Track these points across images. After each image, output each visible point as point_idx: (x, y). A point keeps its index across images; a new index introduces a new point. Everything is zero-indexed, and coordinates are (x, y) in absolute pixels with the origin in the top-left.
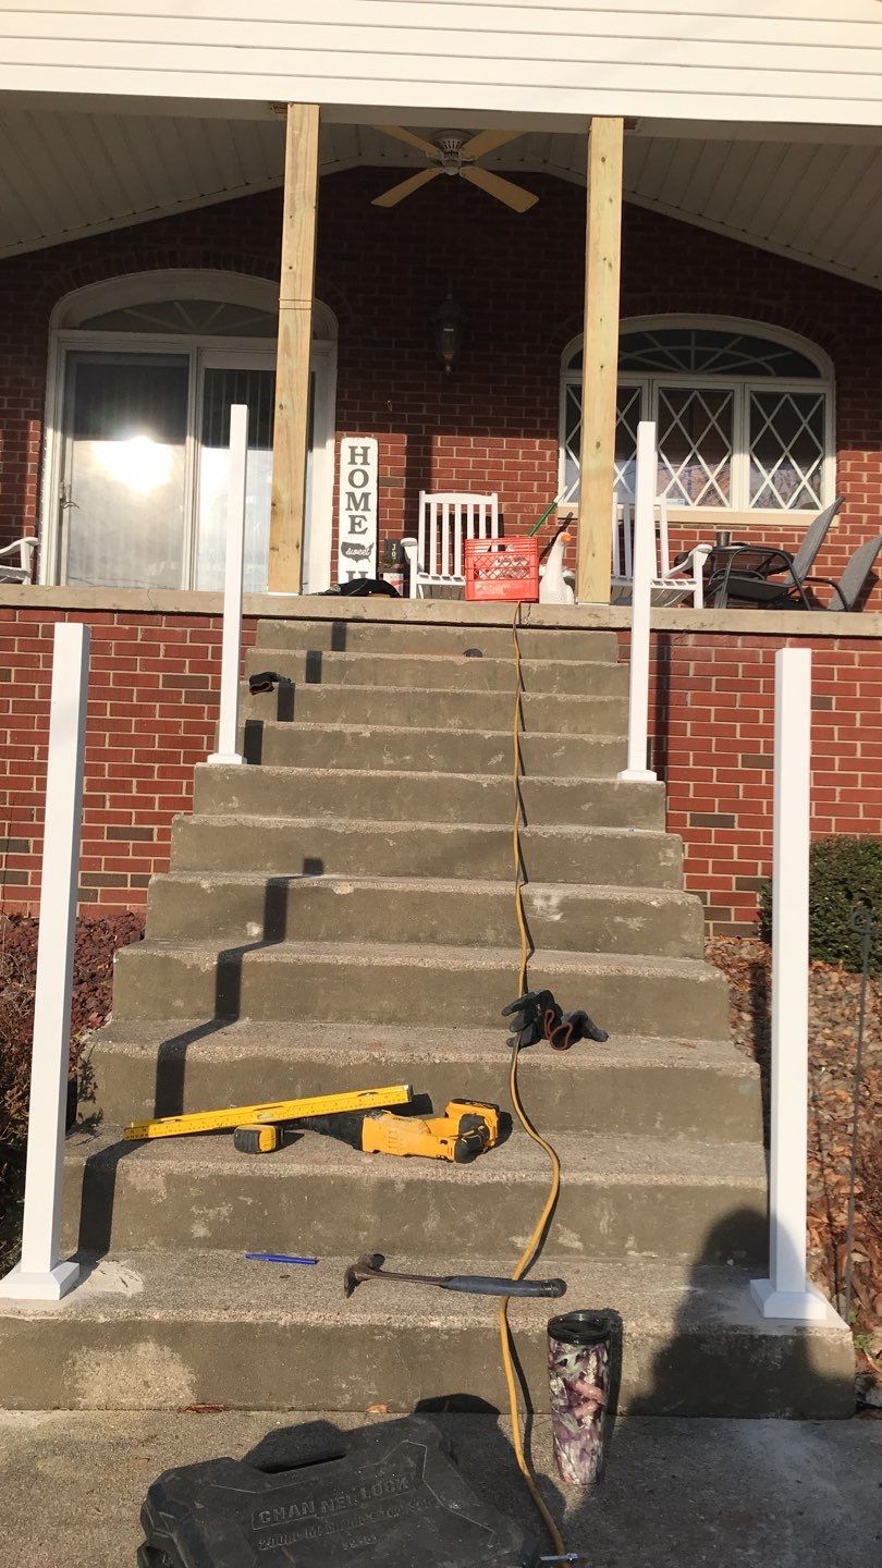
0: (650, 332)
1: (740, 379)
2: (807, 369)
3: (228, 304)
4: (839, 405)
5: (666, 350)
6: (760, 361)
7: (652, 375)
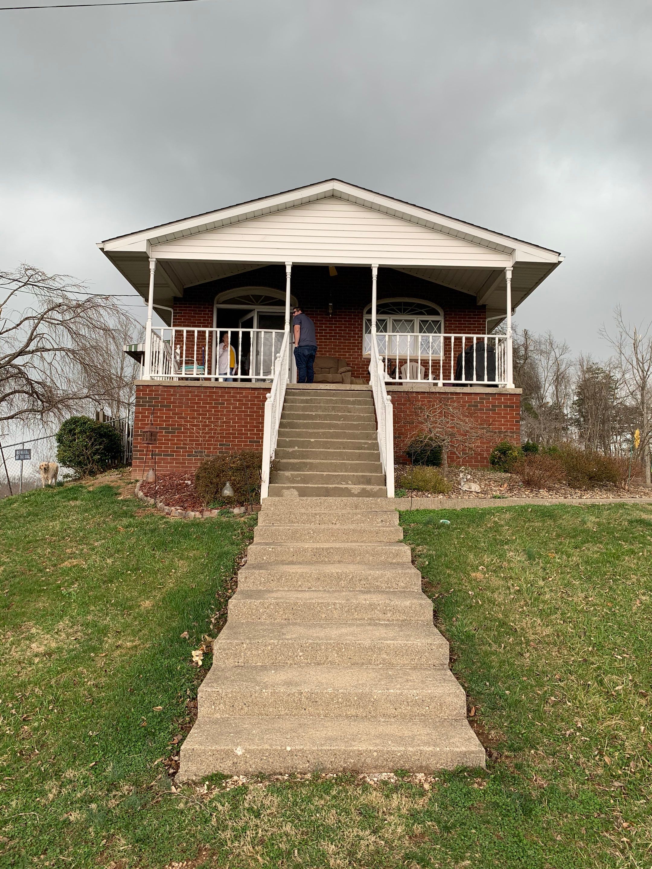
0: (390, 303)
1: (415, 316)
3: (266, 296)
4: (445, 324)
5: (394, 308)
6: (423, 311)
7: (390, 316)
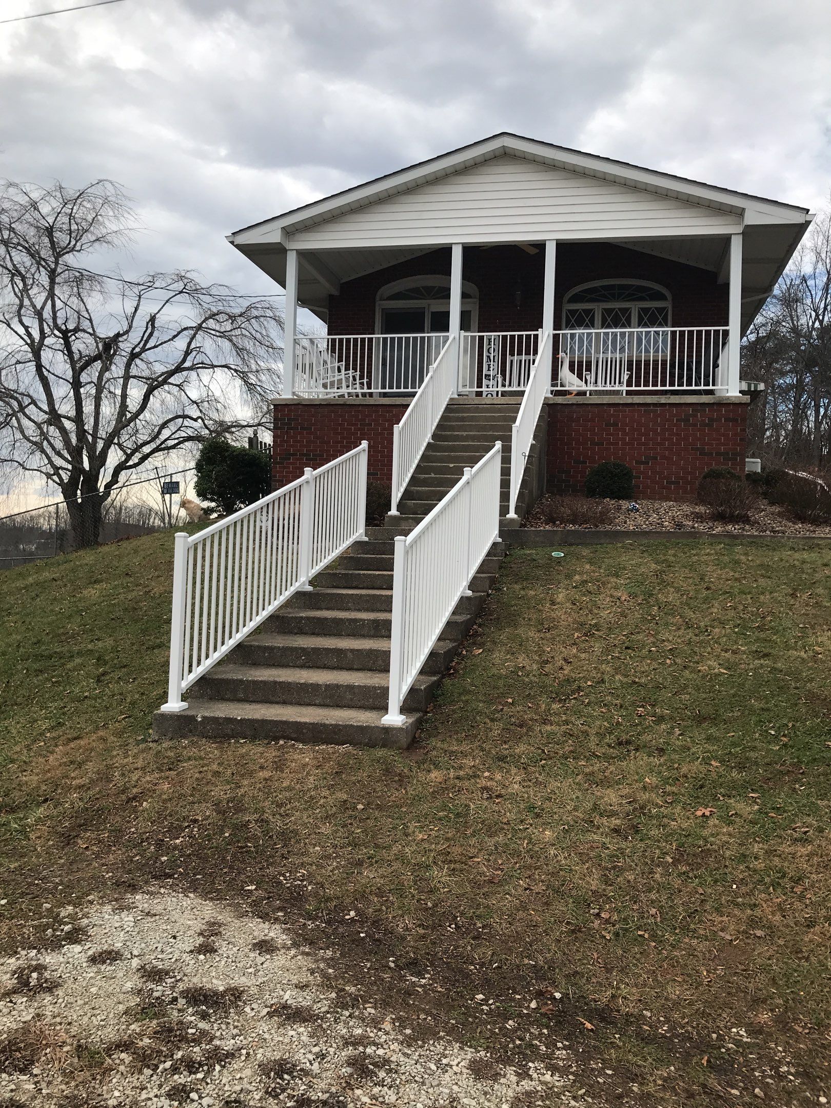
0: (600, 287)
1: (633, 303)
2: (662, 297)
3: (439, 287)
4: (673, 311)
5: (606, 293)
6: (643, 295)
7: (600, 304)
